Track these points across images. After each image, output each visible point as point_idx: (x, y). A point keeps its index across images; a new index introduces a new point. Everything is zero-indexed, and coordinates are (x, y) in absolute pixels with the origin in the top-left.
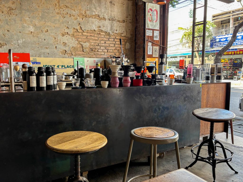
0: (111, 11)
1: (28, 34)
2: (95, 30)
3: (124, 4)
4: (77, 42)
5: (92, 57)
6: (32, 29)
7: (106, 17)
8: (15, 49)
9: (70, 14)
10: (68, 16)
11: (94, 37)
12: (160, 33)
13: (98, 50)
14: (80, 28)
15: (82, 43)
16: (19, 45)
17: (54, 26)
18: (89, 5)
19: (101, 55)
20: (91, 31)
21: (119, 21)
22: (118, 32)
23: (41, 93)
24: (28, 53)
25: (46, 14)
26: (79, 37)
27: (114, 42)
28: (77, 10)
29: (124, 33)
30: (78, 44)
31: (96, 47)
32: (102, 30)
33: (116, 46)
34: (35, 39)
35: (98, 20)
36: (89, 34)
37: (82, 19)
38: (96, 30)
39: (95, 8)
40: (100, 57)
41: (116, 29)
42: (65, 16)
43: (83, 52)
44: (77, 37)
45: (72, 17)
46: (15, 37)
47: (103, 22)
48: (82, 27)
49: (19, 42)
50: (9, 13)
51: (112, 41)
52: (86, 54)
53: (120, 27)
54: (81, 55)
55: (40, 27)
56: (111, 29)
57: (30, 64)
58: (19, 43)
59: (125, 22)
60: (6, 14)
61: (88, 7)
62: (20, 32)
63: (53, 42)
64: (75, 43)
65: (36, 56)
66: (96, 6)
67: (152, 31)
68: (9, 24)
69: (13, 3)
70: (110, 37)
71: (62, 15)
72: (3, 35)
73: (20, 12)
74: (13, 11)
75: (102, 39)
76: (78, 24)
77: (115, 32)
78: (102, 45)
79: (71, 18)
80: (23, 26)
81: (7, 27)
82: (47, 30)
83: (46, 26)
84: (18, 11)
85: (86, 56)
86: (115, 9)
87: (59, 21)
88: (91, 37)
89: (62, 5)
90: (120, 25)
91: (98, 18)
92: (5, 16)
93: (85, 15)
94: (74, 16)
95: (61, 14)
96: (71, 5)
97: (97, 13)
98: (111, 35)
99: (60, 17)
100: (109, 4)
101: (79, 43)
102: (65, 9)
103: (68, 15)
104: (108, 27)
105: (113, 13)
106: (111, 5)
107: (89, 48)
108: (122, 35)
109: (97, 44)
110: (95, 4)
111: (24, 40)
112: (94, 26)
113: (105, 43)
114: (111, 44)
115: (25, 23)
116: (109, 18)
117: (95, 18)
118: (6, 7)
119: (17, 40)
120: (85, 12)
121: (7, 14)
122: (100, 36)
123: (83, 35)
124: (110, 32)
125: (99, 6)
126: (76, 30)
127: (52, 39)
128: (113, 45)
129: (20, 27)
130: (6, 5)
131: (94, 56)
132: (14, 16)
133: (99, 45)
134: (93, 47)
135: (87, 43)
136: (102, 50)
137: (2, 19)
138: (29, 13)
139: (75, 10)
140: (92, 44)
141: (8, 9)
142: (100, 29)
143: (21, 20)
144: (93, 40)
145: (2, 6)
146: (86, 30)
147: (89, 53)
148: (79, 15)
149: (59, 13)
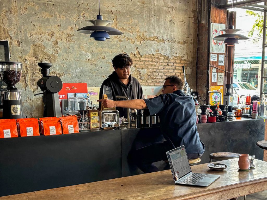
0: (171, 31)
1: (85, 62)
2: (153, 55)
3: (185, 23)
4: (134, 69)
5: (149, 85)
6: (89, 56)
7: (166, 39)
8: (73, 78)
9: (128, 38)
11: (152, 62)
12: (226, 57)
13: (156, 77)
14: (138, 53)
15: (140, 70)
16: (76, 75)
17: (111, 52)
18: (147, 26)
19: (160, 82)
20: (149, 55)
21: (179, 42)
22: (177, 55)
24: (85, 83)
26: (137, 62)
27: (174, 67)
28: (135, 33)
29: (184, 56)
30: (136, 71)
31: (155, 73)
32: (161, 53)
33: (176, 71)
34: (93, 67)
35: (157, 43)
36: (147, 59)
37: (140, 42)
38: (154, 54)
39: (154, 29)
40: (158, 84)
41: (175, 52)
42: (123, 39)
43: (141, 79)
45: (130, 40)
46: (73, 66)
47: (162, 44)
48: (139, 51)
49: (77, 71)
50: (68, 40)
51: (171, 66)
52: (143, 81)
53: (180, 49)
55: (98, 53)
56: (171, 52)
57: (88, 95)
58: (77, 72)
59: (186, 43)
60: (65, 41)
61: (147, 28)
62: (78, 60)
63: (110, 70)
65: (92, 86)
66: (155, 26)
67: (216, 55)
68: (67, 52)
69: (72, 29)
70: (169, 62)
71: (119, 39)
72: (62, 64)
73: (78, 39)
74: (72, 38)
75: (161, 64)
76: (136, 48)
77: (175, 55)
78: (160, 71)
79: (129, 42)
80: (81, 54)
81: (65, 56)
82: (105, 56)
83: (104, 52)
84: (76, 38)
85: (143, 84)
86: (175, 28)
87: (116, 46)
88: (149, 63)
89: (120, 27)
90: (180, 47)
91: (157, 39)
92: (63, 44)
93: (143, 37)
94: (132, 40)
95: (119, 38)
96: (129, 27)
97: (155, 35)
98: (170, 59)
99: (118, 41)
100: (169, 24)
103: (126, 39)
104: (167, 50)
105: (172, 34)
106: (170, 24)
107: (147, 75)
108: (183, 59)
109: (155, 70)
110: (154, 25)
111: (81, 69)
112: (152, 50)
113: (164, 68)
114: (170, 69)
115: (82, 50)
116: (168, 39)
117: (153, 40)
118: (64, 33)
119: (75, 69)
120: (143, 34)
122: (158, 61)
124: (170, 56)
125: (158, 26)
126: (133, 56)
127: (109, 66)
128: (172, 71)
129: (78, 55)
130: (65, 32)
131: (152, 84)
132: (72, 43)
133: (158, 71)
134: (151, 74)
135: (145, 69)
136: (160, 77)
137: (60, 47)
138: (86, 39)
139: (133, 32)
140: (150, 70)
141: (66, 36)
142: (158, 53)
143: (79, 47)
144: (151, 65)
145: (61, 33)
146: (144, 54)
147: (147, 81)
148: (137, 37)
149: (116, 37)
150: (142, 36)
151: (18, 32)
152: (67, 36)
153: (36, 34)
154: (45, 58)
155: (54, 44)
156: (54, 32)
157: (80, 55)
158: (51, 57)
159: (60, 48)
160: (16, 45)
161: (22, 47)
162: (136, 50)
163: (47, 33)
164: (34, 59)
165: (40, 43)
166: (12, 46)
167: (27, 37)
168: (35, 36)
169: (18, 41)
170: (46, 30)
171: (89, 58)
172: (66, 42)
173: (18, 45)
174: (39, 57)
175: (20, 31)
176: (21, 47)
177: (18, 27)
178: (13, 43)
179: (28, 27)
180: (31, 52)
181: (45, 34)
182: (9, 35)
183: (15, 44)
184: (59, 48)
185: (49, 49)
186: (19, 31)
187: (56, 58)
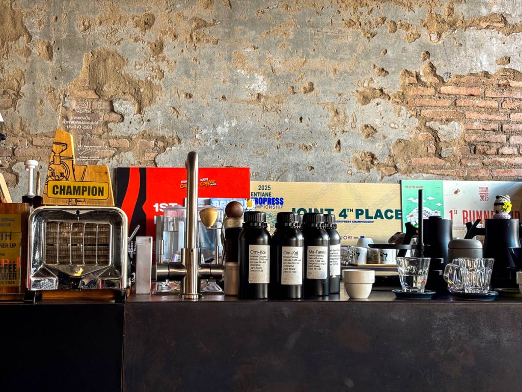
1: (248, 102)
2: (486, 74)
4: (416, 122)
5: (472, 175)
6: (261, 85)
8: (205, 153)
9: (395, 23)
10: (388, 27)
11: (485, 98)
13: (498, 150)
14: (428, 70)
15: (435, 125)
16: (217, 141)
17: (335, 70)
19: (513, 166)
20: (472, 77)
23: (285, 307)
24: (245, 166)
25: (310, 31)
26: (425, 101)
28: (420, 6)
30: (420, 130)
31: (493, 137)
32: (518, 69)
34: (271, 118)
35: (501, 35)
36: (463, 91)
37: (439, 35)
38: (492, 71)
40: (506, 174)
42: (376, 29)
43: (440, 156)
44: (418, 102)
45: (402, 32)
46: (209, 114)
48: (435, 64)
49: (219, 130)
50: (194, 38)
52: (448, 164)
54: (431, 171)
55: (288, 76)
57: (249, 205)
58: (220, 134)
60: (186, 40)
62: (224, 98)
63: (330, 127)
64: (408, 127)
65: (268, 178)
68: (192, 72)
71: (363, 29)
72: (173, 110)
73: (226, 33)
74: (207, 31)
75: (516, 104)
76: (422, 56)
78: (514, 127)
79: (398, 37)
80: (235, 78)
81: (186, 84)
82: (312, 84)
83: (309, 72)
84: (221, 30)
85: (449, 172)
87: (352, 49)
88: (470, 102)
91: (502, 25)
92: (180, 50)
93: (448, 19)
94: (408, 28)
95: (363, 24)
97: (495, 9)
99: (358, 36)
101: (425, 126)
102: (374, 6)
103: (386, 27)
107: (463, 143)
109: (495, 126)
111: (233, 125)
112: (484, 58)
115: (239, 65)
117: (487, 27)
118: (185, 18)
119: (214, 125)
120: (449, 8)
121: (188, 40)
122: (506, 94)
123: (440, 95)
126: (414, 80)
127: (327, 116)
129: (224, 82)
130: (186, 13)
131: (483, 173)
132: (208, 45)
133: (504, 129)
134: (479, 139)
135: (456, 124)
136: (516, 150)
137: (172, 59)
138: (255, 32)
139: (413, 4)
140: (476, 125)
141: (191, 23)
142: (507, 67)
143: (230, 58)
144: (480, 110)
145: (173, 15)
146: (454, 74)
147: (463, 161)
148: (426, 20)
149: (352, 23)
150: (444, 15)
151: (49, 19)
152: (193, 26)
153: (101, 23)
154: (124, 93)
155: (150, 51)
156: (155, 15)
157: (232, 81)
158: (142, 90)
159: (168, 62)
160: (41, 56)
161: (59, 61)
162: (425, 59)
163: (133, 19)
164: (91, 94)
165: (112, 48)
166: (29, 59)
167: (75, 33)
168: (97, 29)
169: (49, 43)
170: (129, 10)
171: (261, 90)
172: (188, 45)
173: (46, 55)
174: (105, 88)
175: (57, 18)
176: (54, 62)
177: (52, 5)
178: (34, 51)
179: (78, 6)
180: (83, 73)
181: (126, 22)
182: (26, 30)
183: (40, 54)
184: (165, 63)
185: (136, 65)
186: (54, 17)
187: (157, 92)
